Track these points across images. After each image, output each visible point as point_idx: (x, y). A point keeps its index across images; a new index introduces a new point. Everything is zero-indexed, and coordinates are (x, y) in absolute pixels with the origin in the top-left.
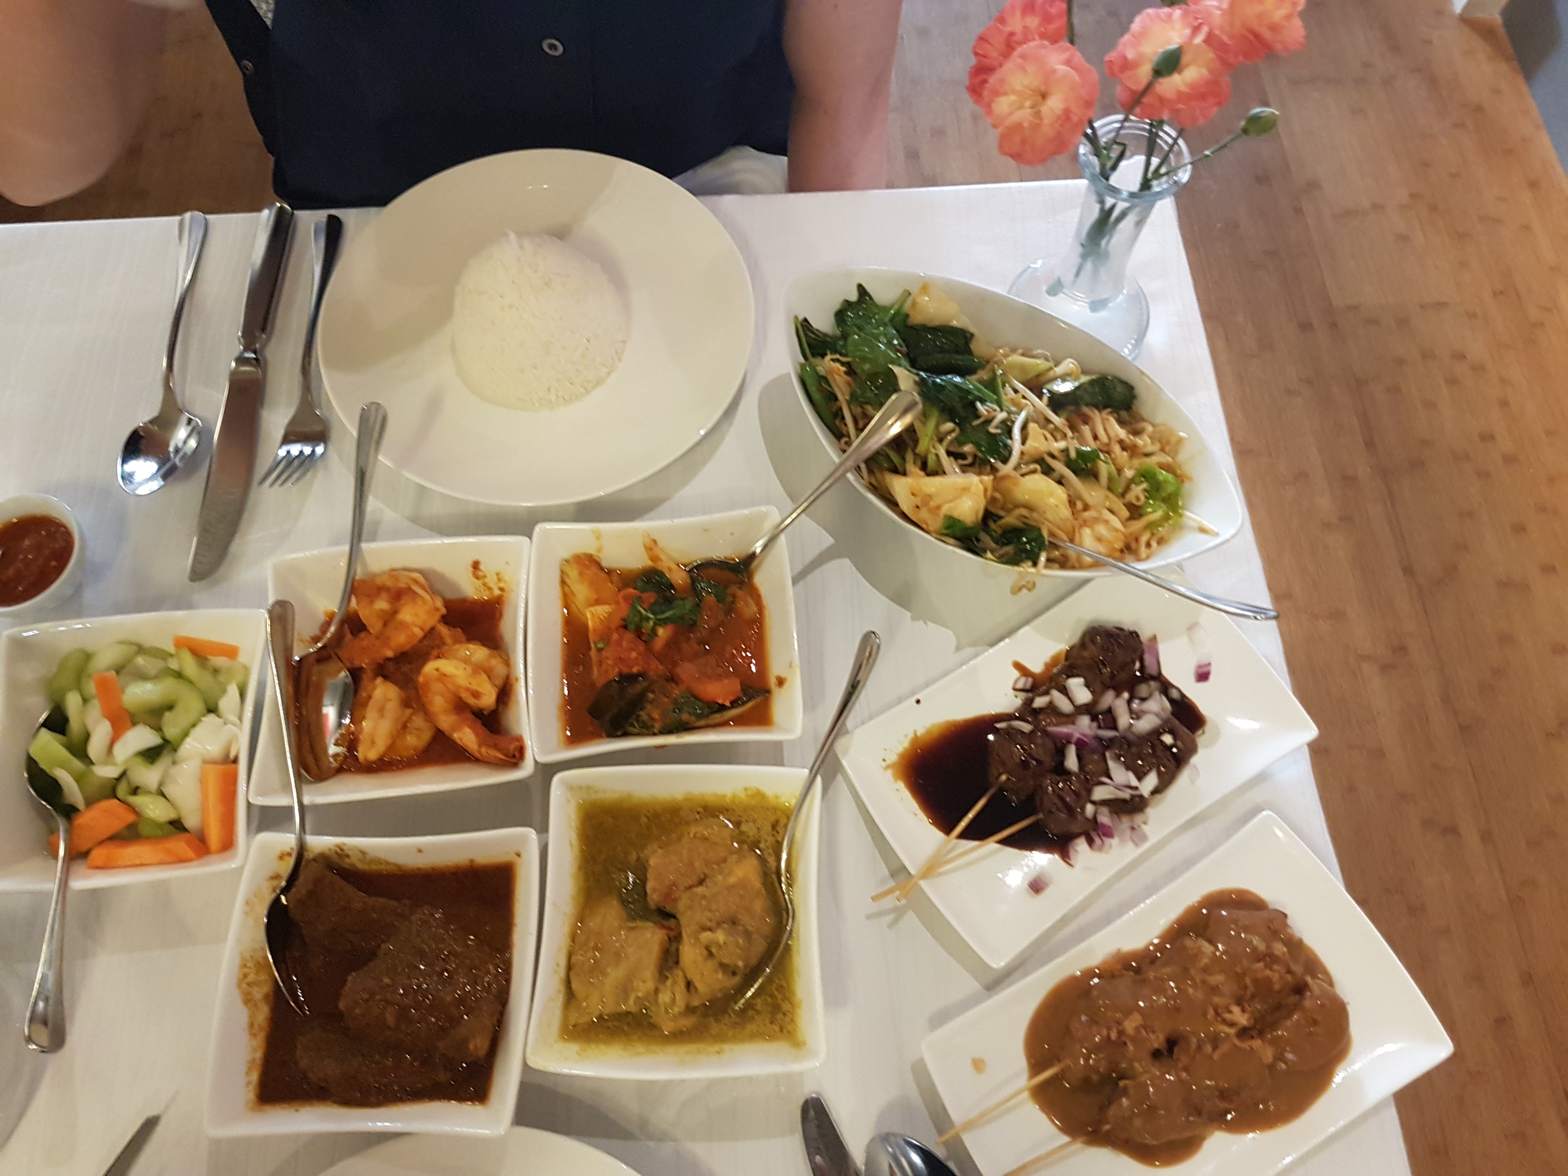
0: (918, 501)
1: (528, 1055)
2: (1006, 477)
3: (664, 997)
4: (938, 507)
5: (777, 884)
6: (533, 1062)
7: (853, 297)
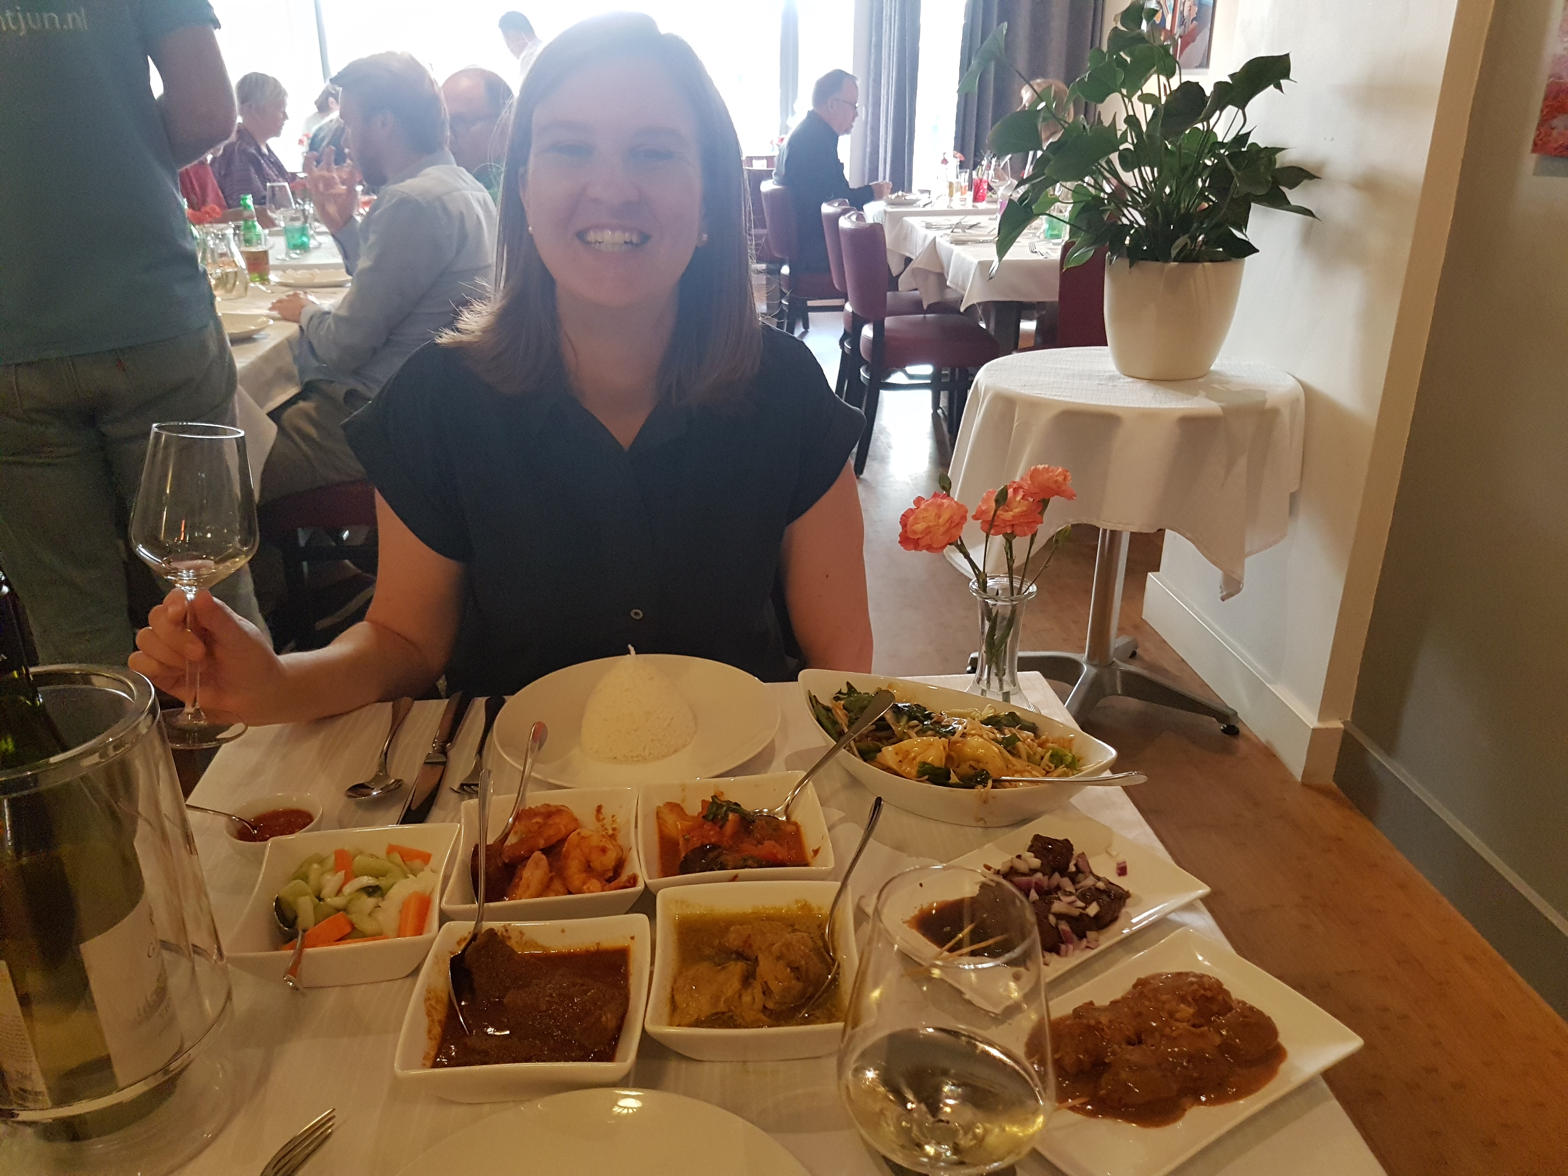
0: (900, 758)
1: (646, 1026)
2: (956, 742)
3: (746, 999)
4: (914, 758)
5: (825, 954)
6: (650, 1028)
7: (845, 690)
